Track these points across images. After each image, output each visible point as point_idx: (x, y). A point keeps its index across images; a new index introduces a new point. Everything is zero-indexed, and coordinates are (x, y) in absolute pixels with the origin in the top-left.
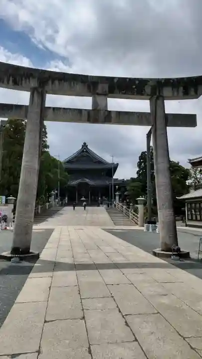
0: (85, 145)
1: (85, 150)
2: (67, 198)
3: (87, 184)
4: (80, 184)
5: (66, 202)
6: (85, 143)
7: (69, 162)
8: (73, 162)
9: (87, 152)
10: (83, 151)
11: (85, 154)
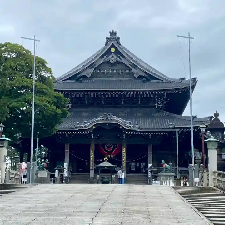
0: (113, 38)
1: (113, 50)
2: (66, 165)
3: (116, 128)
4: (99, 128)
5: (66, 173)
6: (113, 34)
7: (76, 77)
8: (85, 77)
9: (117, 52)
10: (108, 52)
11: (113, 58)
